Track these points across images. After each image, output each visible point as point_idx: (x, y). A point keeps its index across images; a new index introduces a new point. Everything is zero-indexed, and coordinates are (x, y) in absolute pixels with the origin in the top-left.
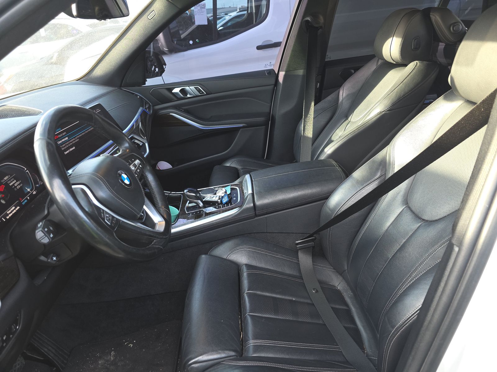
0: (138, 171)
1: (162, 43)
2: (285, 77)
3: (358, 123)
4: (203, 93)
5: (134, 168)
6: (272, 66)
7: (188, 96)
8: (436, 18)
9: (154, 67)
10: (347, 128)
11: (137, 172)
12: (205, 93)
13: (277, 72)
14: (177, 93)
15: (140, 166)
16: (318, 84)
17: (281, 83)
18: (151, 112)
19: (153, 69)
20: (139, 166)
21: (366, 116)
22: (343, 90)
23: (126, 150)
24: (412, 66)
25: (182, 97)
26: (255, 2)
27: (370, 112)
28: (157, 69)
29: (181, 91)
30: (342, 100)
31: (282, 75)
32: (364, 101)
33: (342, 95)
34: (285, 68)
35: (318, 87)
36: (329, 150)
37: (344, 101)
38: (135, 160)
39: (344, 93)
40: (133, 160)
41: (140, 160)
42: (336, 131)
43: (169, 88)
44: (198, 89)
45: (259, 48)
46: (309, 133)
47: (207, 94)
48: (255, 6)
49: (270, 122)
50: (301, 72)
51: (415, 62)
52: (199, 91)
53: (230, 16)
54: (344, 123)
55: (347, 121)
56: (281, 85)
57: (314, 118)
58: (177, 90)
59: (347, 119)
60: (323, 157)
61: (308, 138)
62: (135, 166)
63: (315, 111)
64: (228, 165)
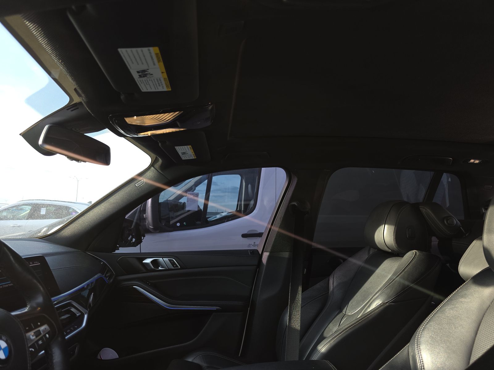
0: (40, 342)
1: (149, 222)
2: (269, 258)
3: (356, 316)
4: (177, 266)
5: (34, 337)
6: (256, 246)
7: (159, 268)
8: (426, 211)
9: (131, 236)
10: (342, 322)
11: (38, 344)
12: (179, 267)
13: (260, 253)
14: (147, 264)
15: (47, 335)
16: (305, 270)
17: (265, 264)
18: (111, 281)
19: (129, 239)
20: (45, 335)
21: (366, 307)
22: (334, 278)
23: (36, 308)
24: (410, 255)
25: (152, 269)
26: (244, 201)
27: (370, 302)
28: (134, 240)
29: (152, 262)
30: (333, 289)
31: (266, 255)
32: (359, 292)
33: (333, 284)
34: (269, 248)
35: (305, 273)
36: (323, 348)
37: (335, 291)
38: (41, 325)
39: (334, 282)
40: (39, 324)
41: (50, 325)
42: (329, 326)
43: (141, 257)
44: (172, 262)
45: (244, 236)
46: (297, 324)
47: (181, 268)
48: (244, 204)
49: (249, 308)
50: (286, 255)
51: (414, 251)
52: (173, 264)
53: (221, 215)
54: (338, 316)
55: (341, 315)
56: (265, 267)
57: (302, 307)
58: (148, 261)
59: (341, 311)
60: (315, 357)
61: (295, 330)
62: (38, 334)
63: (303, 299)
64: (190, 360)
